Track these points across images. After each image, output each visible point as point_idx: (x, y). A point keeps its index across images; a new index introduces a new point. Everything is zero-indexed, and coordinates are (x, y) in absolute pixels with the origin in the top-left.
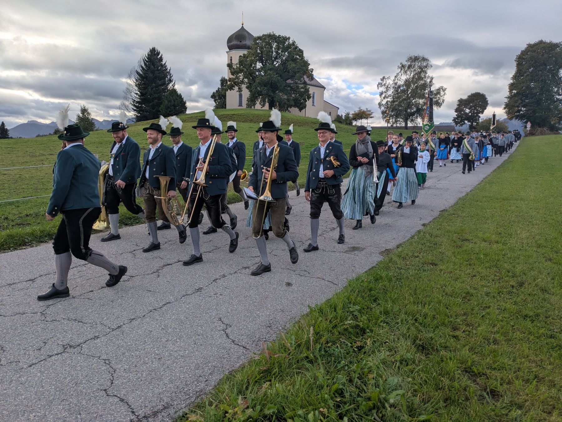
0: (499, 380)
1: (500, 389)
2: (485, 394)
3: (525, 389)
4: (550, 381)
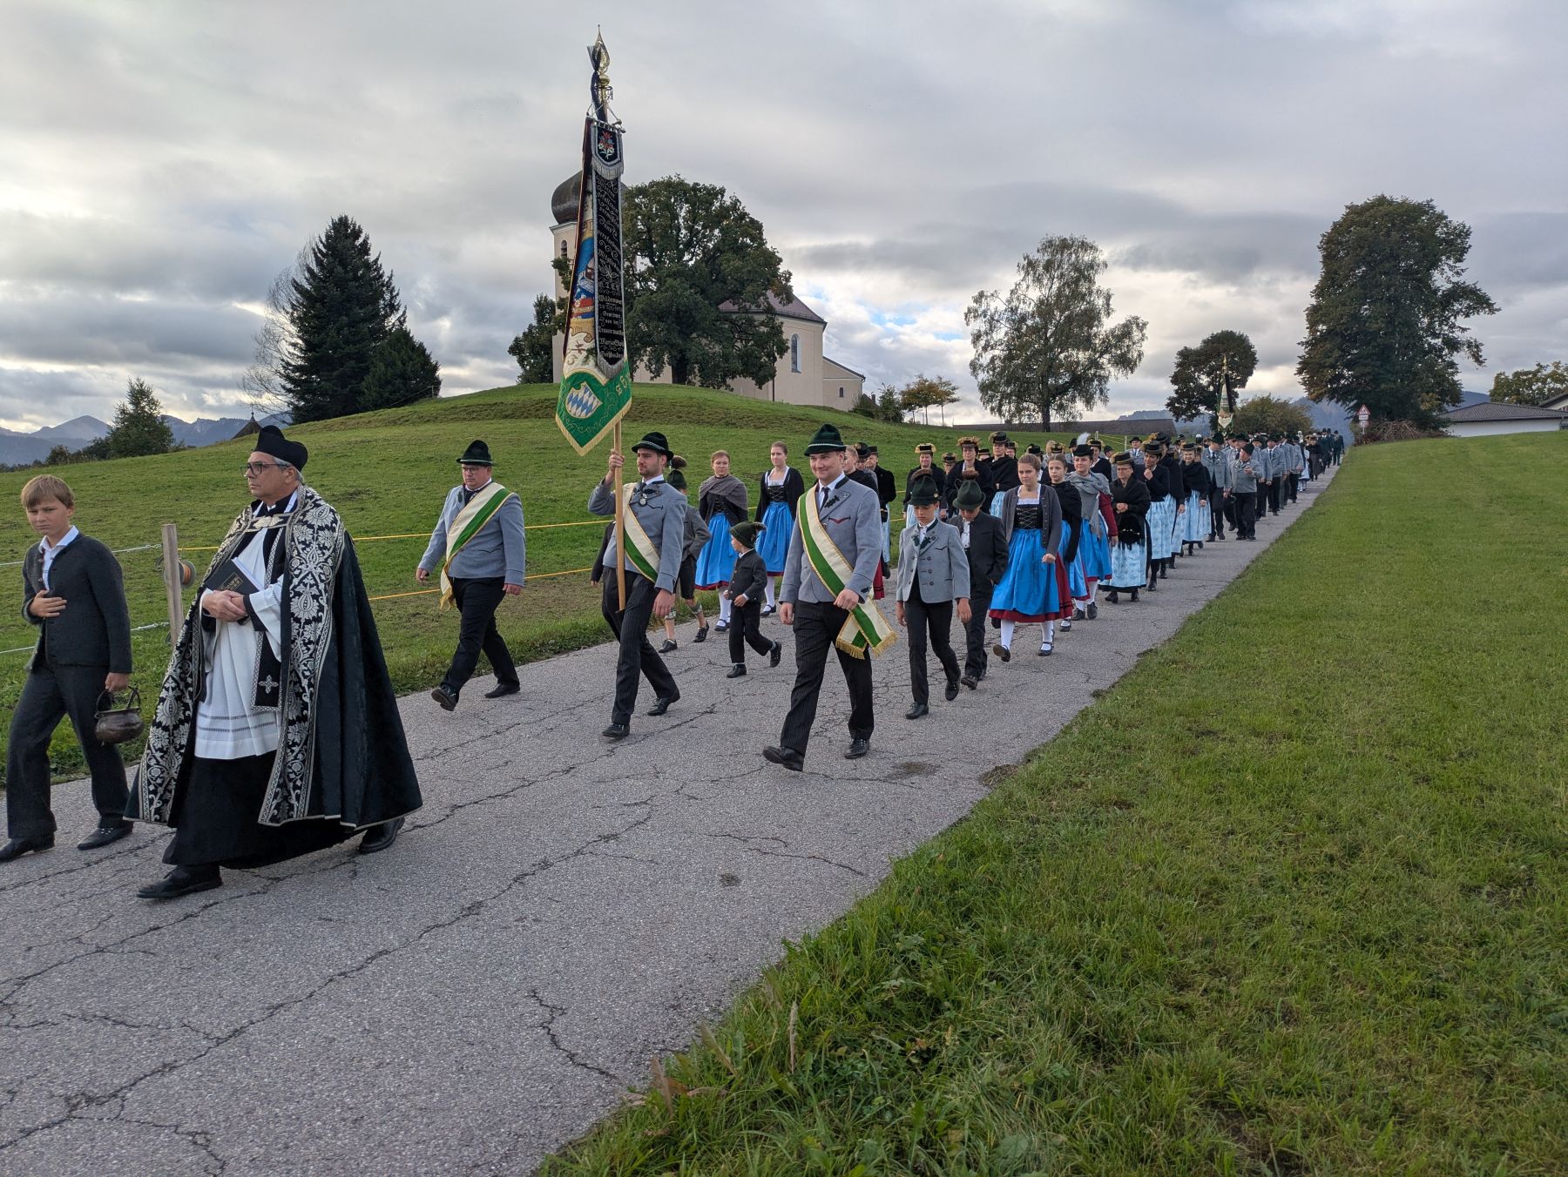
0: (1299, 1124)
1: (1302, 1149)
2: (1264, 1166)
3: (1369, 1146)
4: (1433, 1118)
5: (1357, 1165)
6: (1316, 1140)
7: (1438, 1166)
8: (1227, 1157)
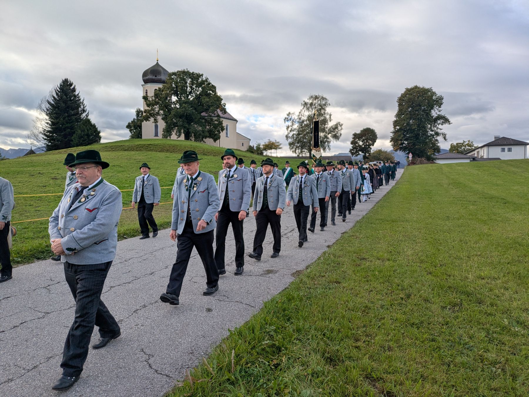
0: (393, 382)
1: (394, 390)
3: (414, 388)
4: (433, 379)
5: (411, 394)
6: (398, 387)
7: (434, 393)
8: (371, 394)
